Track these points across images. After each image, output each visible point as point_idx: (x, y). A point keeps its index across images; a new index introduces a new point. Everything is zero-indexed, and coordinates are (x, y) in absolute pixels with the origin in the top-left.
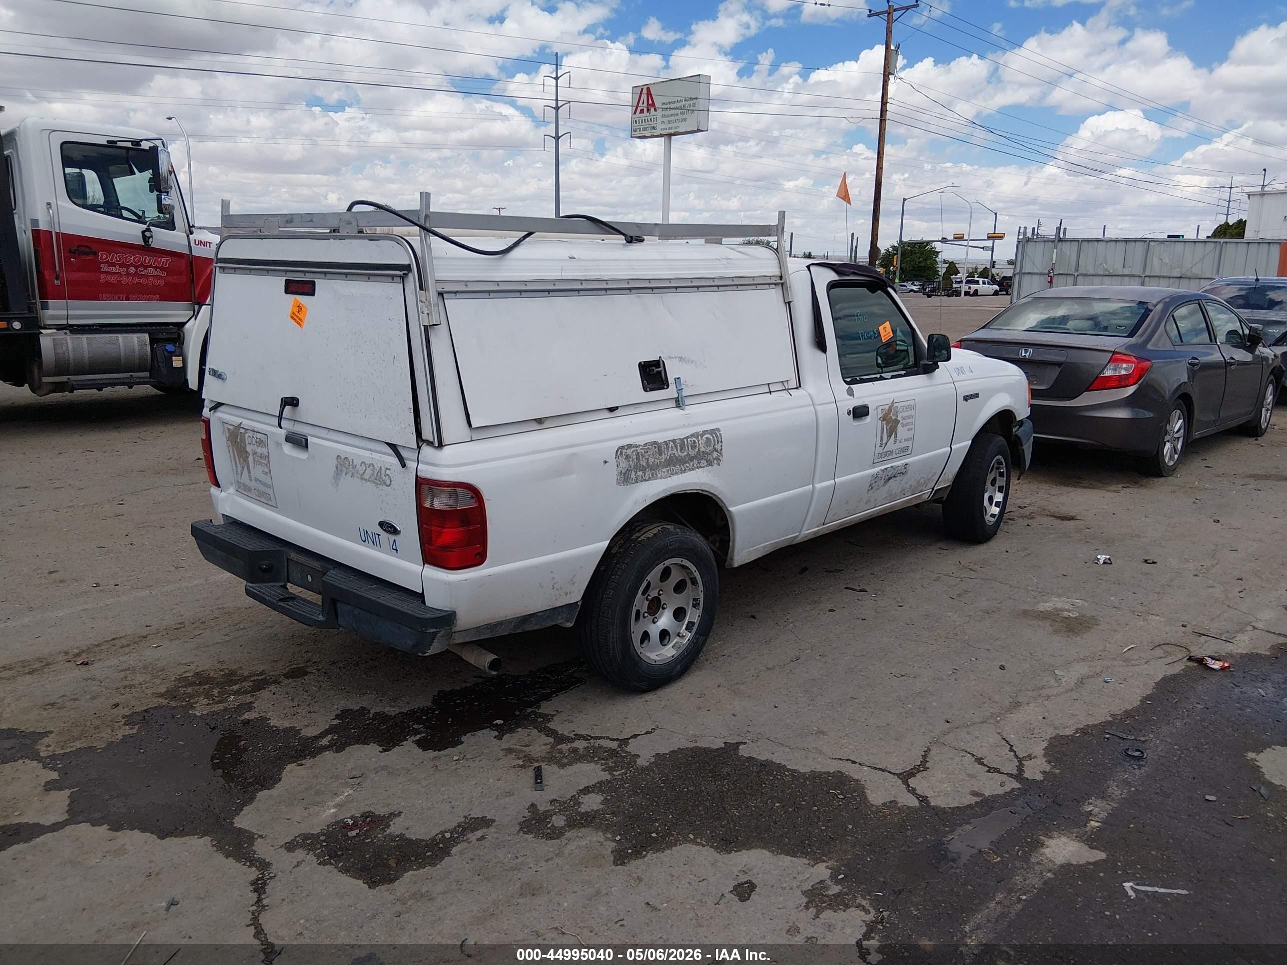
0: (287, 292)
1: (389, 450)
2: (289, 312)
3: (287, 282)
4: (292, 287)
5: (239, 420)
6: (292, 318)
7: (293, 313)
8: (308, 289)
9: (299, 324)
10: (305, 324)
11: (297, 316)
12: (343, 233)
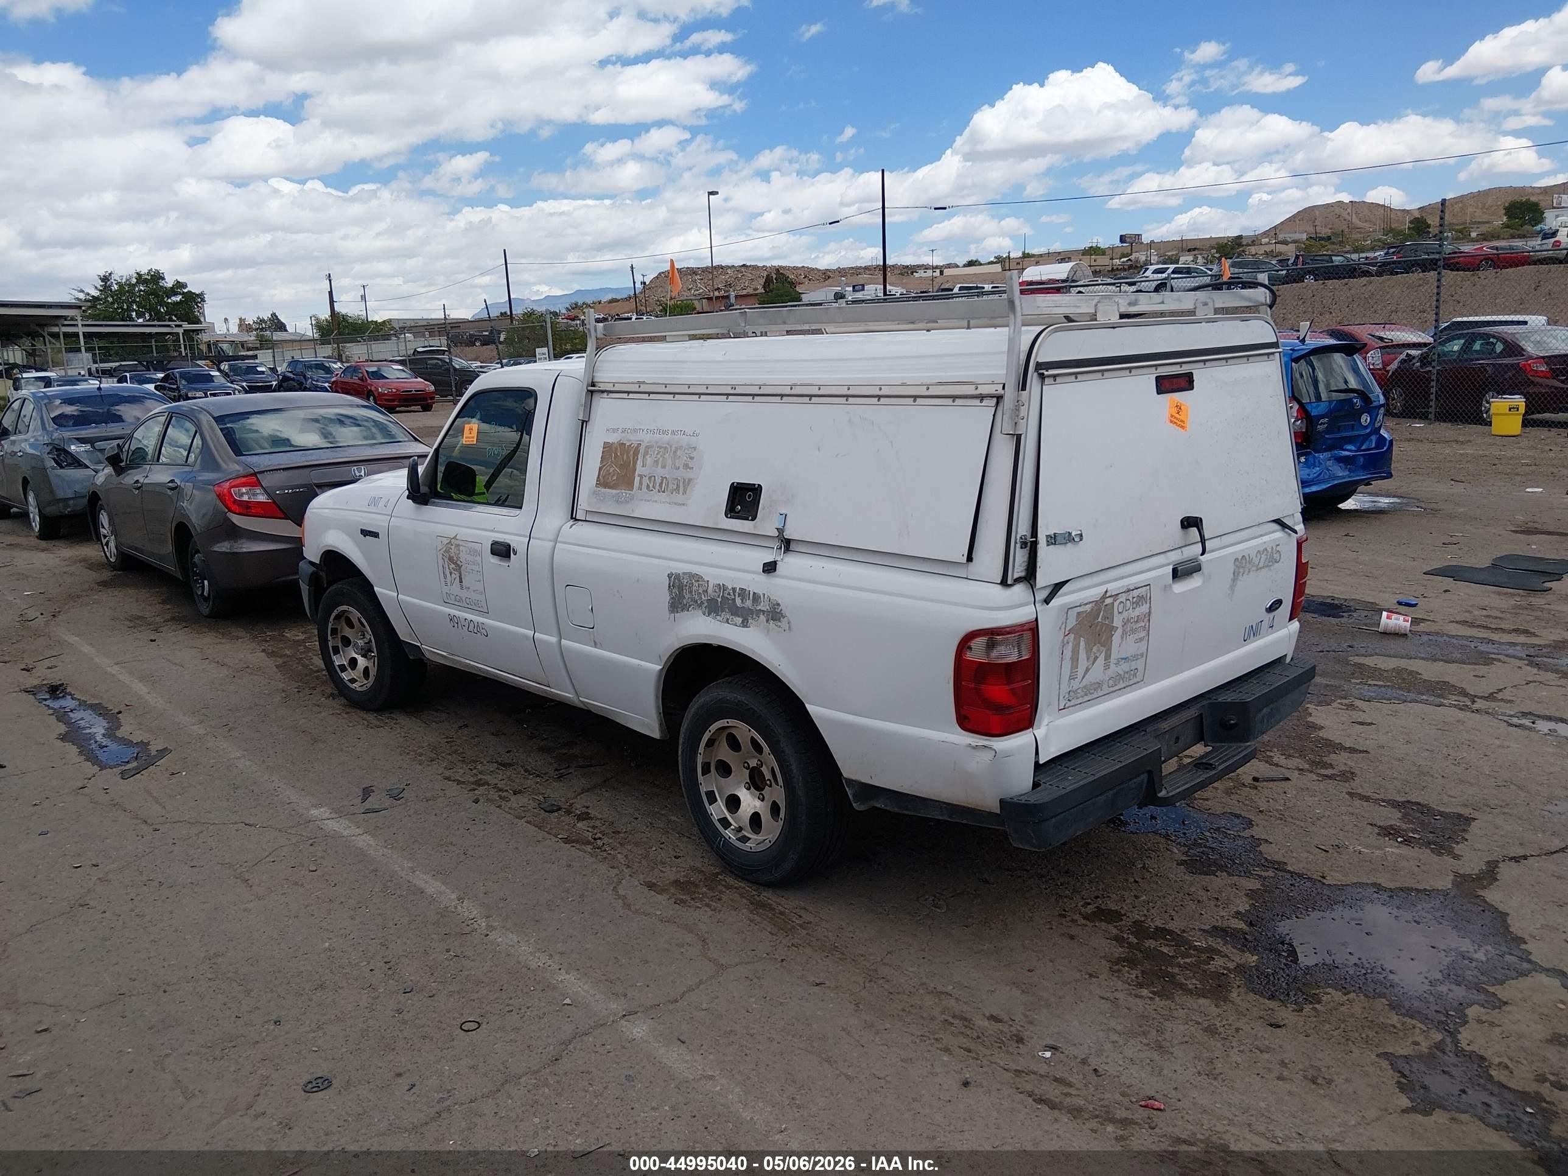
0: (1158, 393)
1: (1276, 527)
2: (1167, 416)
3: (1158, 379)
4: (1165, 385)
5: (1102, 589)
6: (1171, 421)
7: (1172, 416)
8: (1185, 382)
9: (1183, 427)
10: (1188, 425)
11: (1177, 419)
12: (1200, 315)
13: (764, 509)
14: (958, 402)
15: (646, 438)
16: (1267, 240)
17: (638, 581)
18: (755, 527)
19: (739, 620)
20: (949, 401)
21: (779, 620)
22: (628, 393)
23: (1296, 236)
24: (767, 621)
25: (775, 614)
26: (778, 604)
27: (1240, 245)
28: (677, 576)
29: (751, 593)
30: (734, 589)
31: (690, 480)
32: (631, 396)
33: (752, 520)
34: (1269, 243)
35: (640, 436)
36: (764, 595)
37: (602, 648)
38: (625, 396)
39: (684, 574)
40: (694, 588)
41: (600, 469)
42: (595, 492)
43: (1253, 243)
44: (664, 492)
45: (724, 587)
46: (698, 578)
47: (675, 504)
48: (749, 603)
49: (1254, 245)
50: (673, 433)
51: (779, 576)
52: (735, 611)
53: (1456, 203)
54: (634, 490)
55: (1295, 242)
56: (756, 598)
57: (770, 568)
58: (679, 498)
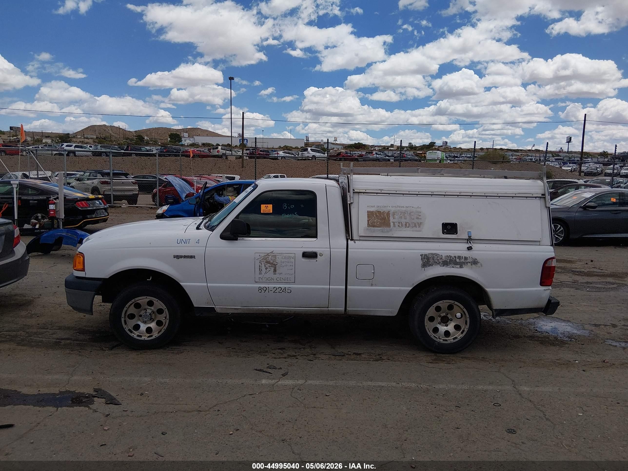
13: (460, 230)
14: (528, 198)
15: (392, 210)
16: (80, 136)
17: (404, 258)
18: (457, 236)
19: (459, 266)
20: (525, 198)
21: (477, 264)
22: (377, 193)
23: (92, 136)
24: (471, 265)
25: (475, 262)
26: (476, 259)
27: (69, 137)
28: (426, 255)
29: (464, 257)
30: (455, 257)
31: (421, 223)
32: (378, 194)
33: (456, 234)
34: (81, 138)
35: (390, 209)
36: (469, 257)
37: (376, 285)
38: (376, 194)
39: (429, 254)
40: (435, 258)
41: (368, 221)
42: (367, 229)
43: (74, 137)
44: (408, 227)
45: (450, 256)
46: (437, 255)
47: (416, 231)
48: (463, 260)
49: (75, 138)
50: (406, 207)
51: (474, 251)
52: (456, 263)
53: (148, 131)
54: (391, 227)
55: (91, 138)
56: (466, 258)
57: (470, 248)
58: (418, 229)
